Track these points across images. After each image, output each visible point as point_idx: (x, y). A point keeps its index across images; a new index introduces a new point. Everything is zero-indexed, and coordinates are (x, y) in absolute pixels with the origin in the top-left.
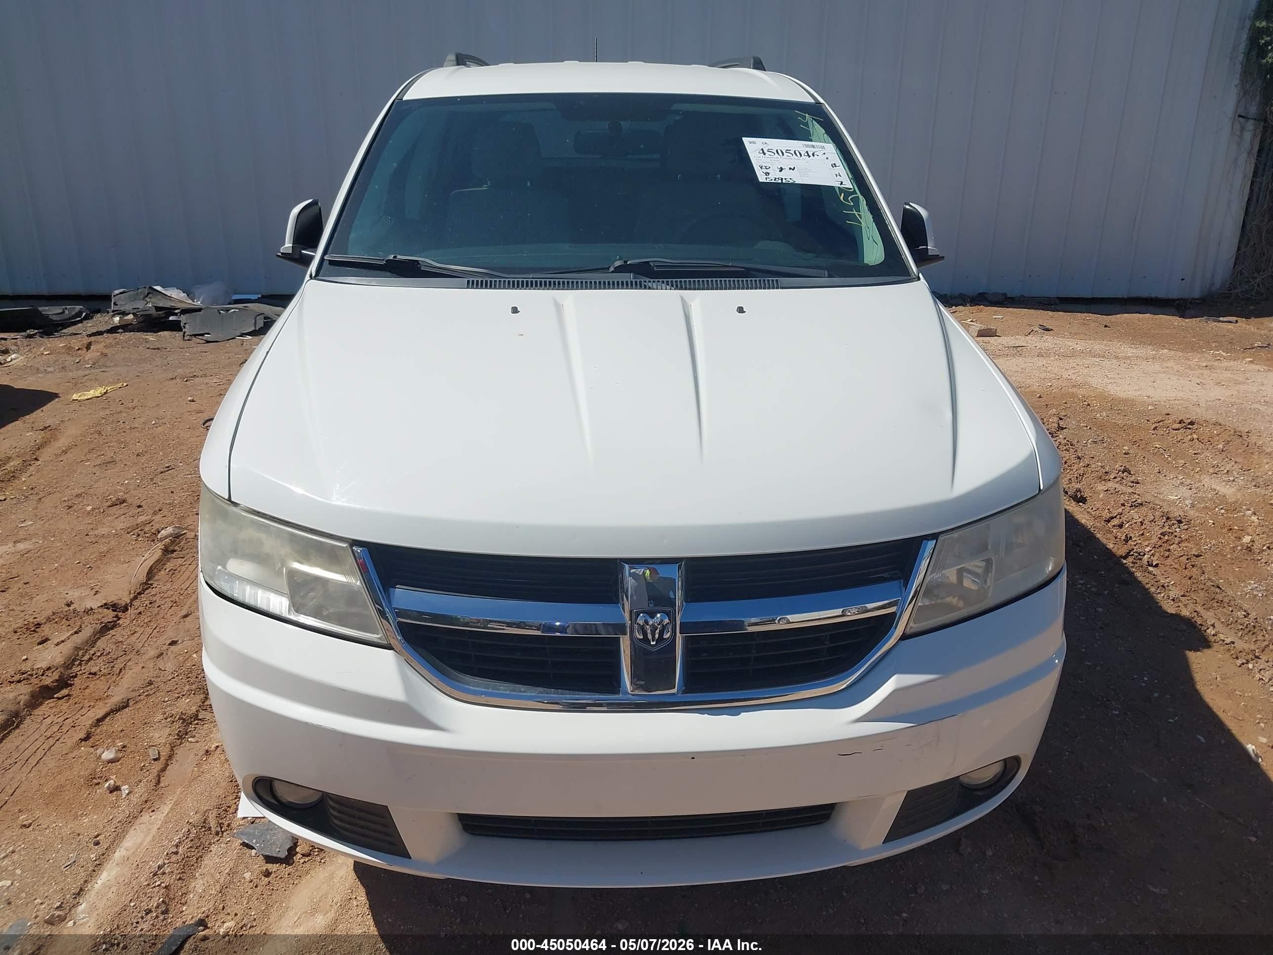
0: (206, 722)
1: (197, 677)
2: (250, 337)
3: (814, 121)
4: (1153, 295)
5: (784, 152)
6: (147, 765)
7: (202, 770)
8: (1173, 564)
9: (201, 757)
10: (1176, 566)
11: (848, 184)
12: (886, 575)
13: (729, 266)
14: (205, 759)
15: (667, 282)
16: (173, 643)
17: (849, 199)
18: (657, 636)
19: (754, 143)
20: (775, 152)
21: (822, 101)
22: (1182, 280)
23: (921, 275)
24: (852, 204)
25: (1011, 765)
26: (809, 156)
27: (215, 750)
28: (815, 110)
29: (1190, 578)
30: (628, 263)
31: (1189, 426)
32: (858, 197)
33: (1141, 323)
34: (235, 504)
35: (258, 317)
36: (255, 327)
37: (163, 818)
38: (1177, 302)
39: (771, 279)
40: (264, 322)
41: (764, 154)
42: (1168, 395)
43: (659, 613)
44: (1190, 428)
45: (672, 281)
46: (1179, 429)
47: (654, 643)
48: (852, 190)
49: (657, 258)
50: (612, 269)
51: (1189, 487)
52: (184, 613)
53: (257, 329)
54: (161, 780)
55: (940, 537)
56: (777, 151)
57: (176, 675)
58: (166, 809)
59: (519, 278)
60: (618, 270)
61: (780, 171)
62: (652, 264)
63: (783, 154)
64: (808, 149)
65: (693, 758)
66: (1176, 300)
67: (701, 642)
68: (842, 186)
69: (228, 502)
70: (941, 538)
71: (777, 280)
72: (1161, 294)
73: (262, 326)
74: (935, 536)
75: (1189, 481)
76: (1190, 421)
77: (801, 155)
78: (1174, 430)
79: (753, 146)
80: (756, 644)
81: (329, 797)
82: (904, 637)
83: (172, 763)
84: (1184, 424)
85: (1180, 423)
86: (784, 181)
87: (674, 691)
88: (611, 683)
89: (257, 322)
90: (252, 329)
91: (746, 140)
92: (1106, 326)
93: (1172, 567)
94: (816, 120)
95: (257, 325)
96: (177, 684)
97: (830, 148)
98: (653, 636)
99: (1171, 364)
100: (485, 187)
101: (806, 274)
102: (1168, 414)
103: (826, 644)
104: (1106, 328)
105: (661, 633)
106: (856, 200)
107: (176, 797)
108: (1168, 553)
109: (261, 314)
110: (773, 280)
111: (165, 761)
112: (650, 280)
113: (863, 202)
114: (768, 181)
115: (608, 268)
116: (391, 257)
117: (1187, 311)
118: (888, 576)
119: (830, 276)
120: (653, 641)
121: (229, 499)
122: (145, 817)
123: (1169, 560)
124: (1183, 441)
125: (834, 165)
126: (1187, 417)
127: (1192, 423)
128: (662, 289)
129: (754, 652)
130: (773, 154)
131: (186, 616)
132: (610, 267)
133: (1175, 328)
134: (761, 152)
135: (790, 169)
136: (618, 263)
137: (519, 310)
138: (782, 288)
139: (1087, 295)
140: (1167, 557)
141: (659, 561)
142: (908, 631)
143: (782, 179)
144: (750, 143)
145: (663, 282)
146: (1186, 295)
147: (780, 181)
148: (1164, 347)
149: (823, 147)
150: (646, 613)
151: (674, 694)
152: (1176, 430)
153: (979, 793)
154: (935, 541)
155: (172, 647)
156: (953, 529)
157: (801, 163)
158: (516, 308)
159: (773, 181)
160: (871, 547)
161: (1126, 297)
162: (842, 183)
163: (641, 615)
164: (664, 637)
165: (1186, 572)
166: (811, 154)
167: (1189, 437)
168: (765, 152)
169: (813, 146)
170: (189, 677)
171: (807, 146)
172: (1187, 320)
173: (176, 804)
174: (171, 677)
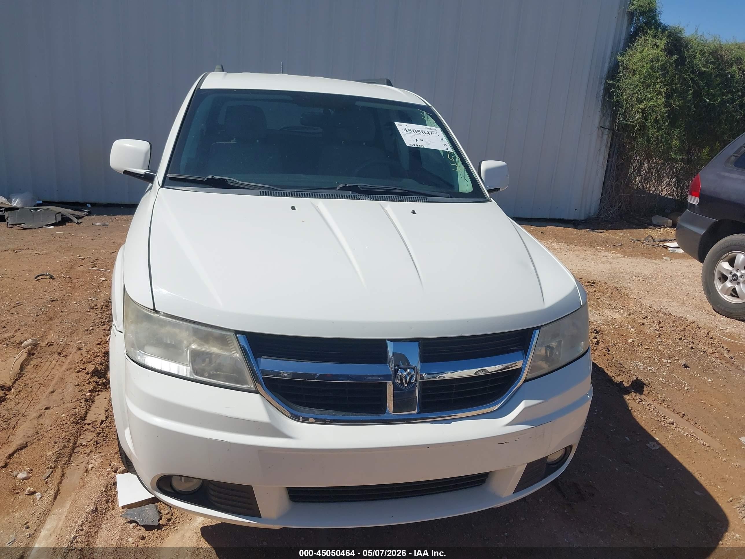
0: (80, 454)
1: (68, 428)
2: (53, 227)
3: (428, 115)
4: (562, 218)
5: (417, 131)
6: (49, 480)
7: (85, 482)
8: (599, 353)
9: (83, 474)
10: (600, 354)
11: (450, 150)
12: (515, 348)
13: (400, 190)
14: (86, 475)
15: (368, 196)
16: (47, 408)
17: (452, 157)
18: (408, 381)
19: (401, 125)
20: (412, 131)
21: (430, 105)
22: (576, 210)
23: (491, 199)
24: (454, 160)
25: (568, 450)
26: (429, 134)
27: (92, 470)
28: (427, 109)
29: (607, 361)
30: (347, 185)
31: (592, 284)
32: (456, 157)
33: (558, 232)
34: (157, 312)
35: (57, 215)
36: (56, 221)
37: (67, 511)
38: (573, 221)
39: (423, 197)
40: (62, 218)
41: (407, 131)
42: (579, 269)
43: (409, 369)
44: (593, 286)
45: (370, 196)
46: (588, 286)
47: (406, 385)
48: (453, 153)
49: (362, 184)
50: (338, 188)
51: (599, 315)
52: (50, 389)
53: (57, 222)
54: (60, 489)
55: (541, 328)
56: (413, 130)
57: (53, 427)
58: (68, 505)
59: (288, 191)
60: (341, 189)
61: (416, 141)
62: (359, 187)
63: (416, 132)
64: (428, 130)
65: (428, 448)
66: (573, 220)
67: (428, 385)
68: (448, 151)
69: (152, 311)
70: (543, 329)
71: (426, 198)
72: (566, 218)
73: (61, 220)
74: (539, 328)
75: (598, 312)
76: (592, 282)
77: (425, 133)
78: (586, 286)
79: (401, 127)
80: (455, 385)
81: (210, 482)
82: (526, 381)
83: (64, 479)
84: (590, 283)
85: (588, 283)
86: (419, 147)
87: (416, 412)
88: (381, 408)
89: (57, 217)
90: (54, 222)
91: (397, 124)
92: (542, 233)
93: (598, 355)
94: (429, 115)
95: (57, 220)
96: (55, 433)
97: (439, 130)
98: (406, 381)
99: (577, 253)
100: (232, 142)
101: (438, 195)
102: (581, 278)
103: (488, 385)
104: (542, 234)
105: (410, 379)
106: (455, 158)
107: (73, 497)
108: (596, 348)
109: (59, 213)
110: (424, 198)
111: (60, 478)
112: (359, 194)
113: (458, 160)
114: (411, 146)
115: (336, 188)
116: (210, 177)
117: (579, 226)
118: (517, 349)
119: (451, 197)
120: (406, 384)
121: (154, 309)
122: (56, 511)
123: (596, 351)
124: (591, 292)
125: (442, 139)
126: (591, 279)
127: (594, 283)
128: (366, 200)
129: (454, 390)
130: (411, 132)
131: (52, 392)
132: (337, 187)
133: (575, 235)
134: (405, 130)
135: (421, 140)
136: (341, 186)
137: (295, 208)
138: (429, 202)
139: (529, 216)
140: (595, 350)
141: (409, 340)
142: (528, 378)
143: (418, 145)
144: (399, 125)
145: (366, 196)
146: (578, 218)
147: (417, 146)
148: (572, 244)
149: (435, 130)
150: (403, 369)
151: (414, 414)
152: (587, 286)
153: (553, 466)
154: (539, 330)
155: (47, 411)
156: (546, 324)
157: (426, 137)
158: (294, 207)
159: (413, 146)
160: (509, 333)
161: (548, 218)
162: (447, 149)
163: (400, 370)
164: (412, 382)
165: (605, 357)
166: (430, 133)
167: (594, 290)
168: (407, 130)
169: (430, 129)
170: (63, 428)
171: (428, 128)
172: (580, 231)
173: (73, 502)
174: (50, 429)
